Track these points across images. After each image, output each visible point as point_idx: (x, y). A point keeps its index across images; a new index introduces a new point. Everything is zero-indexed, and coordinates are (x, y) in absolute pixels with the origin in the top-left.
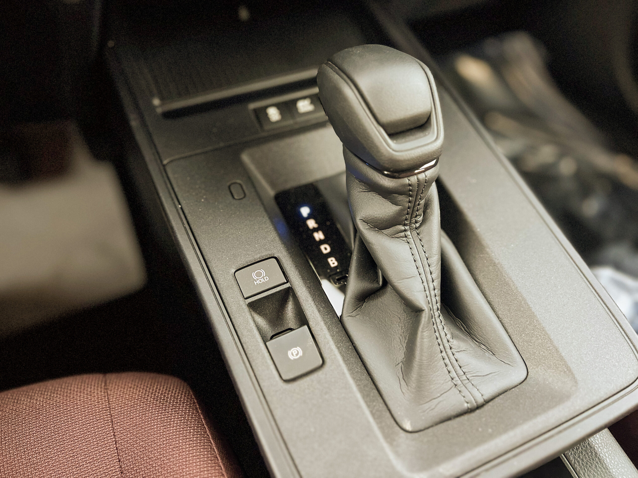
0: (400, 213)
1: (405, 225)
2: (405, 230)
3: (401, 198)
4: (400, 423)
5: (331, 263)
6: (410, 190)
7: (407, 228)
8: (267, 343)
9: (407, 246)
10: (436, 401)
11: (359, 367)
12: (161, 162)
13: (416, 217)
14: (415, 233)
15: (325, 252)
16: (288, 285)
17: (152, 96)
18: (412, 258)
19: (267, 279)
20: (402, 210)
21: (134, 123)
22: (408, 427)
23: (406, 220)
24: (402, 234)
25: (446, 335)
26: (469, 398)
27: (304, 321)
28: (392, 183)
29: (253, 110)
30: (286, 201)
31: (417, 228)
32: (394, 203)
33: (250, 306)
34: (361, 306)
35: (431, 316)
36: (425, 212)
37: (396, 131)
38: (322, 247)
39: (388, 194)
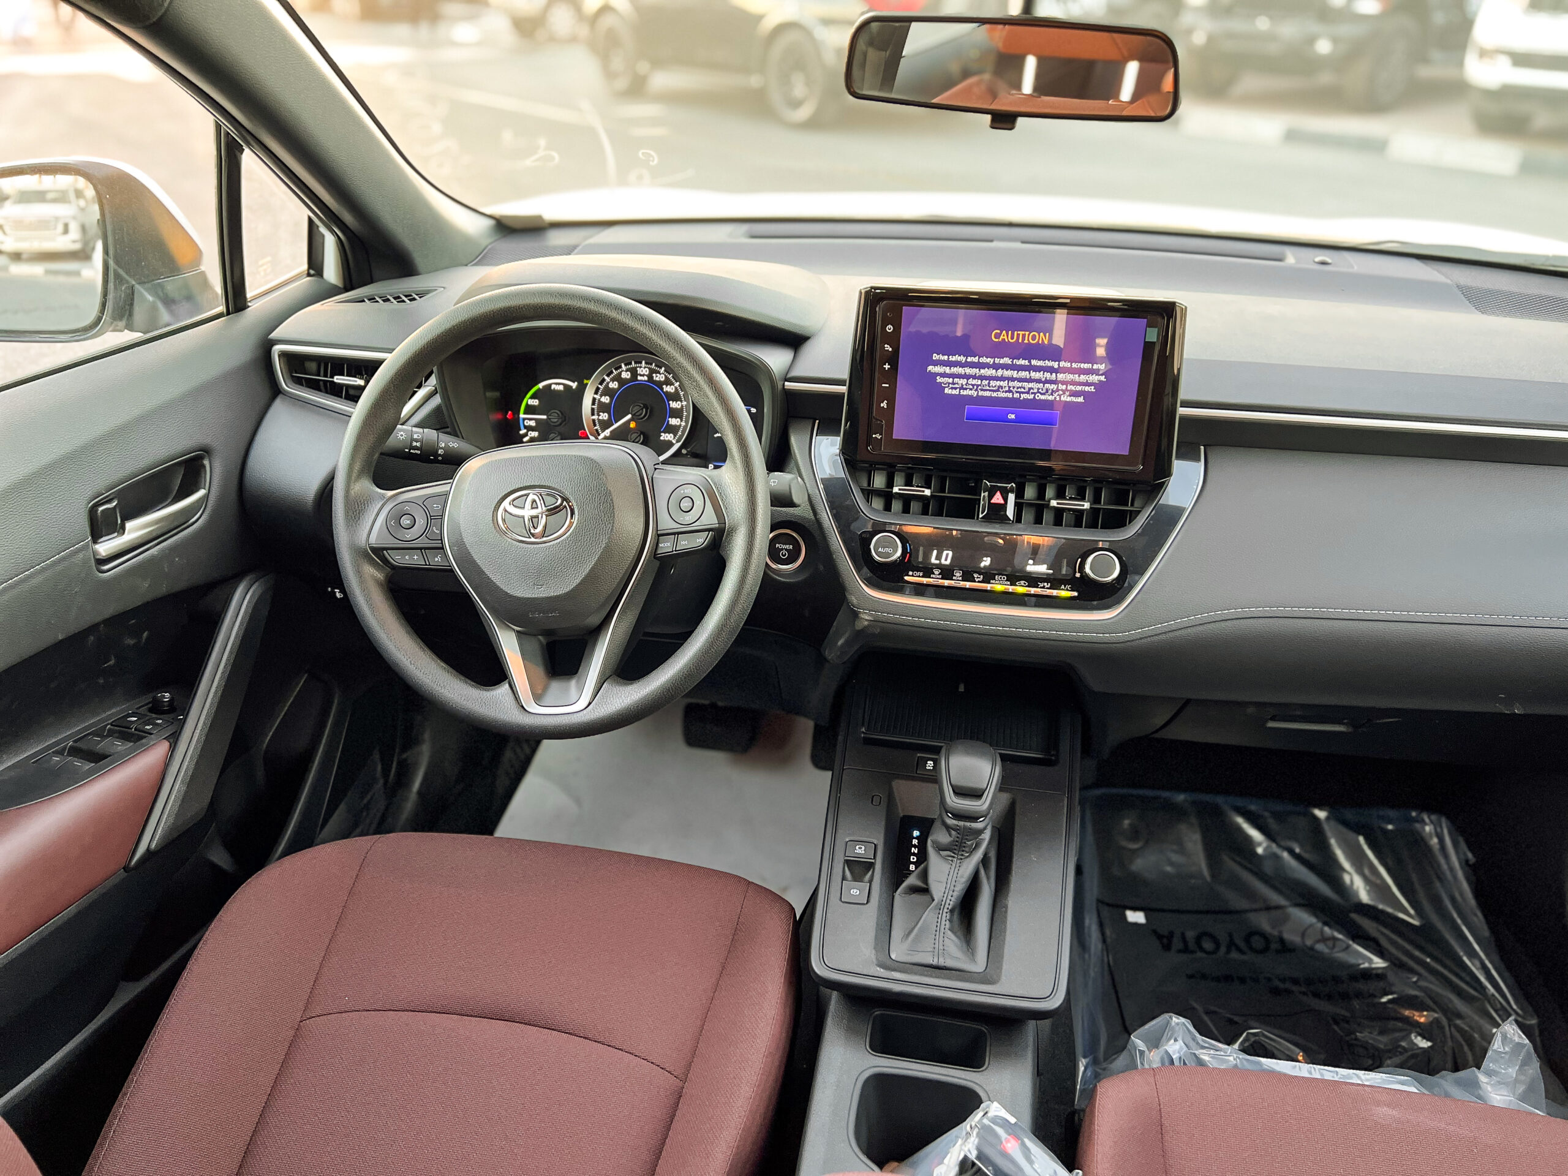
0: (952, 843)
1: (954, 853)
2: (954, 857)
3: (953, 833)
4: (890, 953)
5: (911, 867)
6: (958, 830)
7: (956, 856)
8: (844, 882)
9: (950, 866)
10: (916, 953)
11: (886, 918)
12: (843, 766)
13: (963, 851)
14: (959, 861)
15: (912, 860)
16: (873, 861)
17: (863, 725)
18: (948, 873)
19: (863, 852)
20: (952, 841)
21: (840, 738)
22: (893, 956)
23: (955, 850)
24: (950, 858)
25: (945, 925)
26: (936, 960)
27: (871, 881)
28: (951, 822)
29: (918, 757)
30: (909, 822)
31: (961, 859)
32: (950, 835)
33: (847, 862)
34: (910, 894)
35: (939, 907)
36: (972, 852)
37: (960, 792)
38: (912, 857)
39: (948, 828)
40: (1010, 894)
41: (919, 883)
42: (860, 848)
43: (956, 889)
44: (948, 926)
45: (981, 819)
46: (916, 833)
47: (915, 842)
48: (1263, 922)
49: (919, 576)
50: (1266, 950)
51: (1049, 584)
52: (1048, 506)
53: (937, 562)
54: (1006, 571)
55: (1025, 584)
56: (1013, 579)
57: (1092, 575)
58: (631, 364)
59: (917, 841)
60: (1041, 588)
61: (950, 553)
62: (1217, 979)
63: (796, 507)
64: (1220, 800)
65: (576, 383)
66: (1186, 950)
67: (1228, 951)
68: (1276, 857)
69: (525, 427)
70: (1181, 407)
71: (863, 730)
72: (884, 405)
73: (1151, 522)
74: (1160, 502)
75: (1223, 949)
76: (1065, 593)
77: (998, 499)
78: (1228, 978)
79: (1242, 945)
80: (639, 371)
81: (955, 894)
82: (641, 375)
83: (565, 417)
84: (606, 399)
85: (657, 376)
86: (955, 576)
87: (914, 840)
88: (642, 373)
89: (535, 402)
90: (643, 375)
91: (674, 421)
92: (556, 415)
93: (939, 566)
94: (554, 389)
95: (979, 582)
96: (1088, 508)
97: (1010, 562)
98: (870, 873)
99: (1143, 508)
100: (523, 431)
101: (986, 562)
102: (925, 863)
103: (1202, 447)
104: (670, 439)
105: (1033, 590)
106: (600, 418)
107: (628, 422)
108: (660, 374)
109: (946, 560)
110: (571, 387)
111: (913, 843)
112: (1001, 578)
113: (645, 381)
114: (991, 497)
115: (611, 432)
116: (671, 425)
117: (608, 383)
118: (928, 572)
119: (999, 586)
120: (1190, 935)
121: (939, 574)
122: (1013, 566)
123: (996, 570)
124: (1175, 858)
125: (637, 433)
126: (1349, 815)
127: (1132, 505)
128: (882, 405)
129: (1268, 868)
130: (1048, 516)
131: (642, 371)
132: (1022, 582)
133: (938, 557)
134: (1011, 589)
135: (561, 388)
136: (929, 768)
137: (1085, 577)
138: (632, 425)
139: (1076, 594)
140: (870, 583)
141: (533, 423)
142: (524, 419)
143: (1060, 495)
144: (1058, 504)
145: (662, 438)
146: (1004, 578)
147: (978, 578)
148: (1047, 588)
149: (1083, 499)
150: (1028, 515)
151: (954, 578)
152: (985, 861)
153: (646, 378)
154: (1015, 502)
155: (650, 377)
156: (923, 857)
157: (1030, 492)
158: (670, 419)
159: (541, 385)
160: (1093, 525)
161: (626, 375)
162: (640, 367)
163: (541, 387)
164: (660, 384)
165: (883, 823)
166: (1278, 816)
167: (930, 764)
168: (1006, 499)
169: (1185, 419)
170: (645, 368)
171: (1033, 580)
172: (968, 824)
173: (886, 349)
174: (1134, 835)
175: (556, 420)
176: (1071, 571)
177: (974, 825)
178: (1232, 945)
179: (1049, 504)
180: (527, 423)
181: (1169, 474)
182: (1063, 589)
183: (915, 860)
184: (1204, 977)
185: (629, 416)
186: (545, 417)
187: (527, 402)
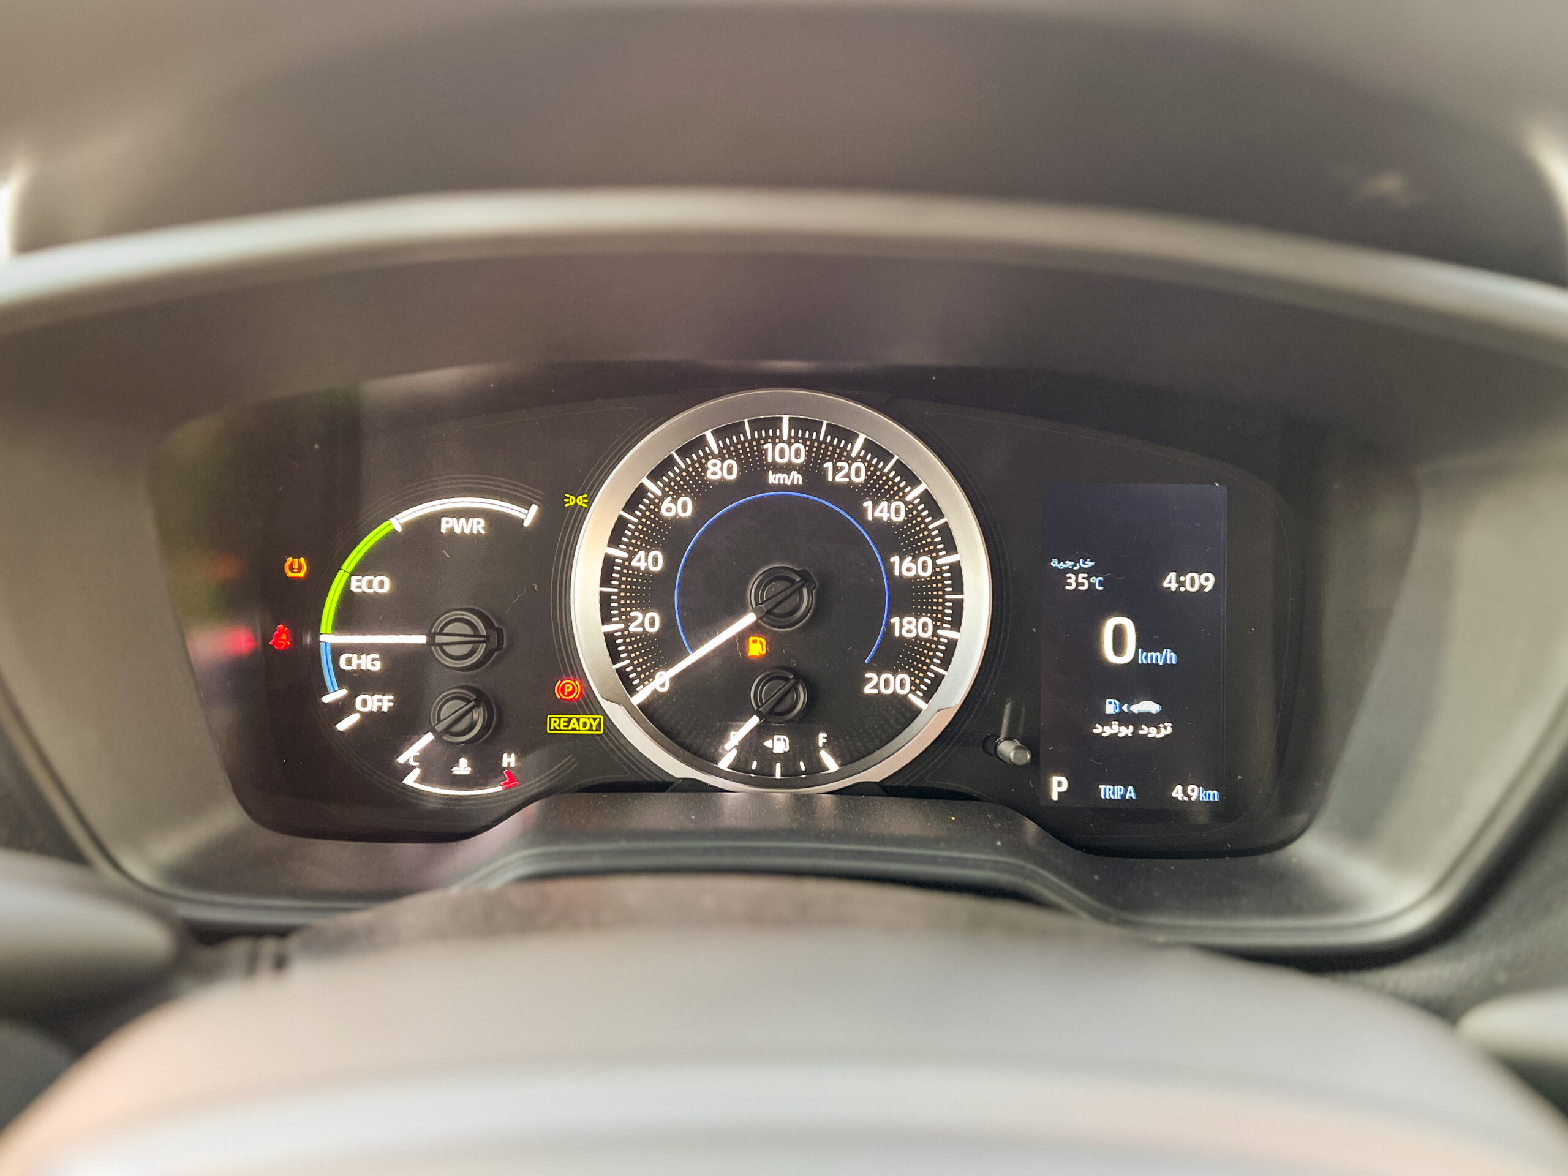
58: (738, 430)
65: (539, 508)
69: (343, 678)
80: (772, 453)
82: (779, 468)
83: (500, 632)
84: (651, 561)
85: (836, 470)
88: (783, 462)
89: (380, 585)
90: (787, 469)
91: (910, 627)
92: (468, 630)
94: (451, 531)
100: (334, 695)
104: (900, 692)
106: (637, 628)
107: (742, 638)
108: (850, 460)
110: (519, 521)
113: (793, 488)
115: (675, 680)
116: (901, 641)
117: (657, 503)
131: (783, 453)
135: (477, 526)
138: (756, 648)
141: (370, 663)
142: (337, 651)
145: (868, 690)
153: (796, 478)
155: (812, 471)
158: (895, 620)
159: (397, 522)
161: (722, 471)
162: (775, 440)
164: (851, 495)
170: (791, 441)
175: (464, 649)
180: (349, 662)
185: (750, 618)
186: (421, 639)
187: (348, 584)
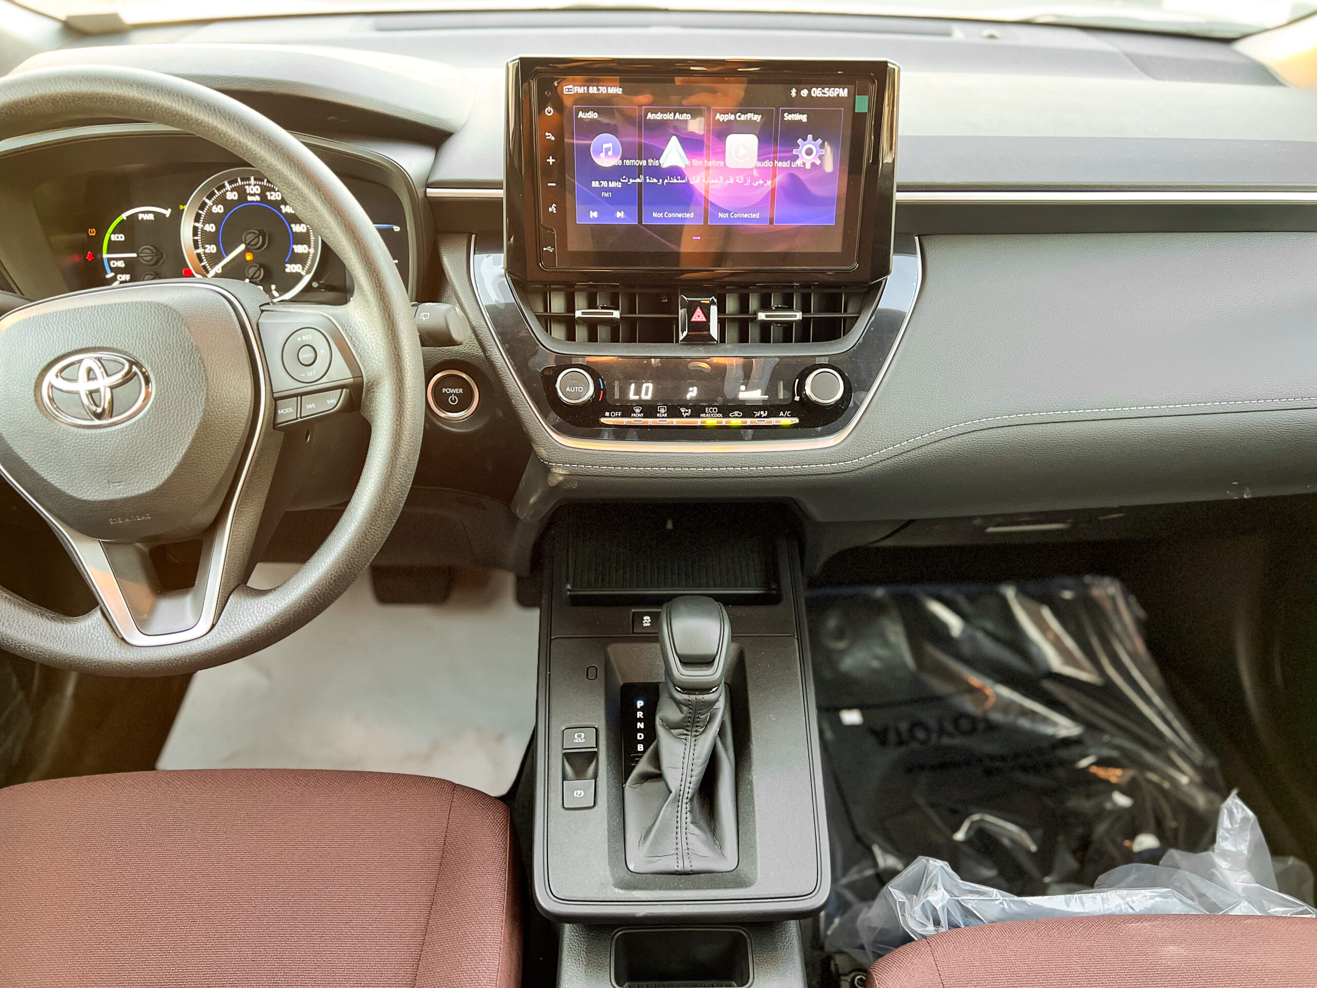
0: (683, 720)
1: (687, 730)
2: (687, 735)
3: (685, 708)
4: (628, 863)
5: (639, 747)
6: (690, 705)
7: (689, 733)
8: (564, 782)
9: (683, 747)
10: (657, 858)
11: (618, 820)
12: (551, 636)
13: (697, 726)
14: (693, 739)
15: (639, 738)
16: (596, 749)
17: (568, 581)
18: (683, 755)
19: (584, 740)
20: (684, 718)
22: (631, 868)
23: (688, 726)
24: (684, 737)
25: (686, 818)
26: (681, 864)
27: (595, 776)
28: (680, 696)
29: (634, 613)
30: (630, 692)
31: (696, 736)
32: (681, 711)
33: (565, 755)
34: (642, 783)
35: (677, 800)
36: (706, 726)
37: (688, 661)
38: (639, 734)
39: (678, 703)
40: (753, 768)
41: (651, 769)
42: (579, 736)
43: (694, 773)
44: (689, 820)
45: (714, 689)
46: (640, 704)
47: (640, 714)
48: (968, 705)
49: (618, 416)
50: (973, 731)
51: (766, 412)
52: (754, 319)
53: (637, 397)
54: (716, 401)
55: (739, 414)
56: (725, 411)
57: (814, 398)
58: (236, 181)
59: (642, 713)
60: (757, 417)
61: (651, 386)
62: (933, 768)
63: (459, 345)
64: (916, 590)
65: (170, 210)
66: (901, 743)
67: (940, 737)
68: (972, 639)
69: (112, 269)
70: (897, 191)
71: (569, 587)
72: (553, 209)
73: (872, 329)
74: (878, 307)
75: (934, 736)
76: (786, 421)
77: (698, 316)
78: (943, 766)
79: (949, 727)
80: (249, 189)
81: (694, 779)
82: (251, 195)
83: (162, 254)
84: (210, 228)
85: (271, 195)
86: (659, 413)
87: (638, 713)
88: (252, 192)
89: (121, 237)
90: (254, 195)
91: (299, 249)
92: (150, 252)
93: (640, 403)
94: (142, 219)
95: (687, 417)
96: (801, 318)
97: (720, 391)
98: (594, 764)
99: (860, 313)
100: (110, 275)
101: (692, 393)
102: (654, 744)
103: (917, 238)
104: (299, 271)
105: (749, 421)
106: (207, 251)
107: (243, 254)
108: (275, 191)
109: (646, 394)
110: (165, 215)
111: (638, 717)
112: (711, 410)
113: (257, 202)
114: (691, 314)
115: (223, 267)
116: (298, 253)
117: (211, 207)
118: (627, 411)
119: (711, 421)
120: (904, 726)
121: (640, 413)
122: (724, 396)
123: (705, 401)
124: (882, 652)
125: (256, 266)
126: (1031, 587)
127: (845, 311)
128: (550, 210)
129: (966, 649)
130: (754, 332)
131: (252, 190)
132: (736, 413)
133: (638, 392)
134: (724, 422)
135: (151, 217)
136: (646, 625)
137: (805, 401)
138: (249, 257)
139: (796, 420)
140: (559, 429)
141: (121, 264)
142: (109, 260)
143: (765, 305)
144: (767, 316)
145: (287, 270)
146: (715, 410)
147: (685, 412)
148: (764, 417)
149: (790, 308)
150: (732, 333)
151: (658, 415)
152: (721, 733)
153: (258, 198)
154: (718, 318)
155: (263, 195)
156: (651, 736)
157: (731, 305)
158: (295, 246)
159: (124, 216)
160: (804, 338)
161: (232, 196)
162: (249, 185)
163: (125, 219)
164: (277, 204)
165: (603, 701)
166: (971, 599)
167: (647, 619)
168: (707, 315)
169: (902, 206)
170: (255, 185)
171: (748, 410)
172: (700, 697)
173: (547, 138)
174: (840, 634)
175: (149, 258)
176: (789, 395)
177: (707, 697)
178: (942, 731)
179: (756, 318)
180: (114, 264)
181: (886, 271)
182: (782, 417)
183: (642, 737)
184: (922, 767)
185: (242, 247)
186: (135, 255)
187: (110, 238)
